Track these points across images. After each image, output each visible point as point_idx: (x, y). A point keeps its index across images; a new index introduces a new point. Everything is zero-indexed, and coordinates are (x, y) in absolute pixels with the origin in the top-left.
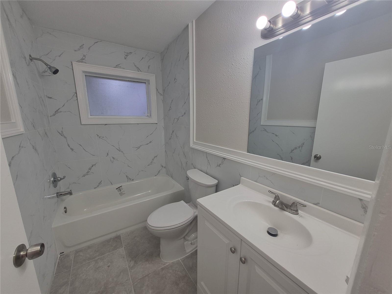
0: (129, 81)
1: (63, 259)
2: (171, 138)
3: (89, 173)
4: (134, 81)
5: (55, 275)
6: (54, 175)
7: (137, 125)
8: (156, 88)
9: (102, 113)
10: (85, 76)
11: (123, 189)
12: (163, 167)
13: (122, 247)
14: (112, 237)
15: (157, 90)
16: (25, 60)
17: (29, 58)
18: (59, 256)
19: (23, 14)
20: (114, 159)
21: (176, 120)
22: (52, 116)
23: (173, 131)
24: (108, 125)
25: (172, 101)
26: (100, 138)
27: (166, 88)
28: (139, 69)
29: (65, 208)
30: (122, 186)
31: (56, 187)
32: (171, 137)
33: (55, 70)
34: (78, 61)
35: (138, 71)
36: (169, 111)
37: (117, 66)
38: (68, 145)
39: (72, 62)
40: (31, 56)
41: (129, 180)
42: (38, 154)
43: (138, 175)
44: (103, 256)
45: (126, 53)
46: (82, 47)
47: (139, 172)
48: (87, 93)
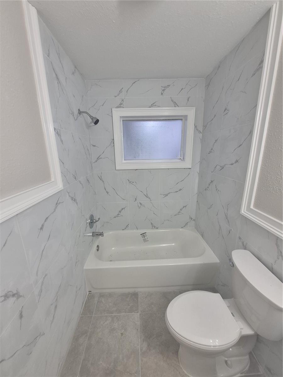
0: (163, 120)
1: (90, 298)
2: (208, 189)
3: (119, 215)
4: (169, 120)
5: (81, 316)
6: (92, 217)
7: (167, 170)
8: (195, 125)
9: (134, 157)
10: (123, 120)
11: (147, 236)
12: (191, 219)
13: (138, 312)
14: (131, 292)
15: (196, 126)
16: (73, 116)
17: (78, 112)
18: (88, 293)
19: (75, 71)
20: (141, 205)
21: (218, 167)
22: (95, 162)
23: (212, 182)
24: (138, 170)
25: (216, 141)
26: (130, 183)
27: (208, 123)
28: (176, 105)
29: (98, 246)
30: (146, 233)
31: (92, 228)
32: (208, 187)
33: (96, 120)
34: (118, 107)
35: (175, 107)
36: (209, 153)
37: (152, 106)
38: (105, 188)
39: (112, 109)
40: (80, 110)
41: (153, 227)
42: (77, 203)
43: (163, 224)
44: (119, 314)
45: (163, 87)
46: (121, 91)
47: (165, 221)
48: (123, 138)
